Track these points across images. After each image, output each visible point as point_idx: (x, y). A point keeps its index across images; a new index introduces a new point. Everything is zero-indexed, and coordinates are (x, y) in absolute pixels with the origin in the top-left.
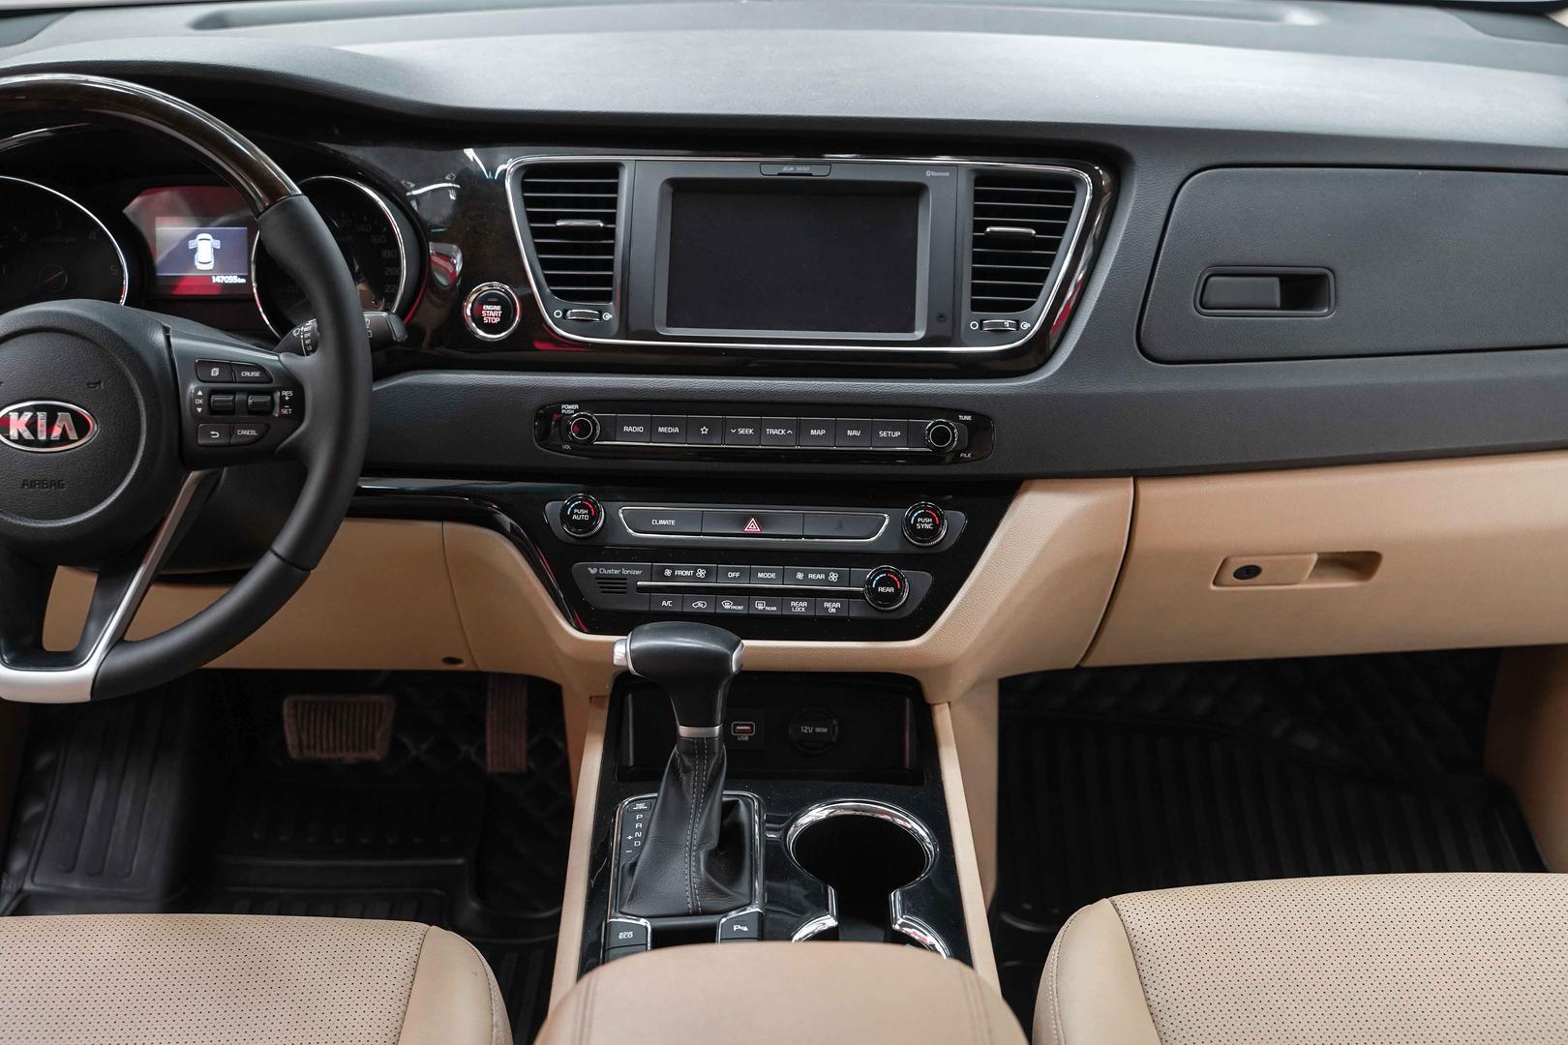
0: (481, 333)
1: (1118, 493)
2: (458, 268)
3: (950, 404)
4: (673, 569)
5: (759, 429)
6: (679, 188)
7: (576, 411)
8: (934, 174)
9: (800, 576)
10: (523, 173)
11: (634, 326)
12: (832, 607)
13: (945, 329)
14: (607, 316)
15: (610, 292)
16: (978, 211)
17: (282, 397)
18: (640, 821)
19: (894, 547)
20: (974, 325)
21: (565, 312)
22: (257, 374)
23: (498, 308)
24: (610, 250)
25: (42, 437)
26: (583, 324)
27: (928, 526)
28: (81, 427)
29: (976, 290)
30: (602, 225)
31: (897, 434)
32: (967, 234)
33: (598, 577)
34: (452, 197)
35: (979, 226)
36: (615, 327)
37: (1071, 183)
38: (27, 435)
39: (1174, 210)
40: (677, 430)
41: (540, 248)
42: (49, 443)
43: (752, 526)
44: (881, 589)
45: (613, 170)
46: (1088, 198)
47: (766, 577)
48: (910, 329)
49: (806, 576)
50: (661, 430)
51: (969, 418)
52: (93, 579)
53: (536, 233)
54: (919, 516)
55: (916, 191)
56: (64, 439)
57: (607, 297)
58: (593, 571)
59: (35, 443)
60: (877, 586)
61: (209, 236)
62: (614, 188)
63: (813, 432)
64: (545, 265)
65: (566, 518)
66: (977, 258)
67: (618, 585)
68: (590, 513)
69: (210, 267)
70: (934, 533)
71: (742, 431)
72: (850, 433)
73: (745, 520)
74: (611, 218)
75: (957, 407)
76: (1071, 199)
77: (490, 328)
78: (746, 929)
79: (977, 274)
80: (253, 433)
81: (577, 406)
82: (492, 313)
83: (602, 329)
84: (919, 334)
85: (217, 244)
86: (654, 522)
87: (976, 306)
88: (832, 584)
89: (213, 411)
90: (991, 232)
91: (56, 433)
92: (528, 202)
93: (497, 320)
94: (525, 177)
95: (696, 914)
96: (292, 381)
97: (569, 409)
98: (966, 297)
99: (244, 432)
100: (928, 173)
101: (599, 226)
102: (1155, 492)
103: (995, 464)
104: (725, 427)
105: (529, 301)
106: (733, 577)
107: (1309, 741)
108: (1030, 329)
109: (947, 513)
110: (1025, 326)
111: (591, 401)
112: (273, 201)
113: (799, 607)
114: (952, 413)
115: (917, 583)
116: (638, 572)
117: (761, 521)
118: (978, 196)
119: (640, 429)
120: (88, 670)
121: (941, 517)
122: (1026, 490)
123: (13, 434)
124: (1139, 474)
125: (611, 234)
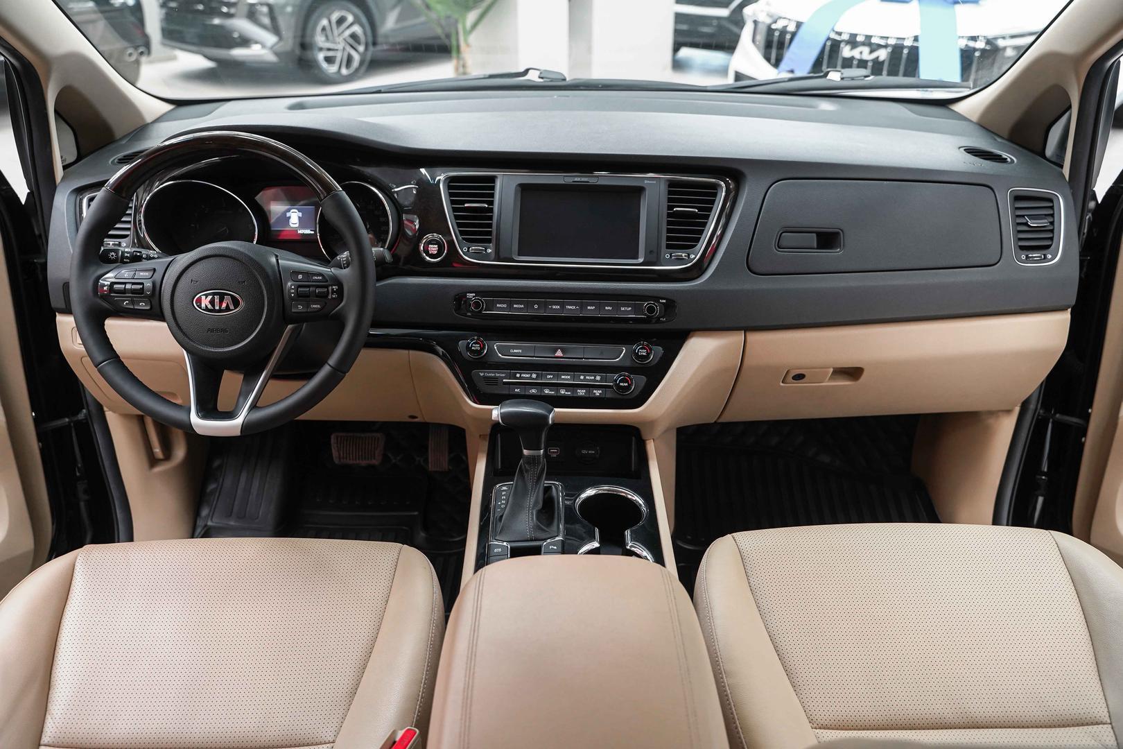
0: (428, 258)
1: (738, 338)
2: (417, 227)
3: (655, 295)
4: (521, 374)
5: (563, 306)
6: (524, 189)
7: (474, 297)
8: (648, 182)
9: (582, 377)
10: (448, 181)
11: (502, 255)
12: (597, 393)
13: (653, 258)
14: (489, 251)
15: (490, 239)
16: (670, 200)
17: (333, 289)
18: (504, 495)
19: (628, 363)
20: (667, 256)
21: (469, 248)
22: (321, 278)
23: (436, 246)
24: (491, 218)
25: (217, 308)
26: (477, 255)
27: (644, 354)
28: (236, 303)
29: (669, 239)
30: (487, 206)
31: (630, 309)
32: (665, 211)
33: (484, 377)
34: (414, 192)
35: (670, 208)
36: (493, 256)
37: (715, 187)
38: (210, 307)
39: (766, 200)
40: (523, 306)
41: (457, 217)
42: (220, 311)
43: (559, 353)
44: (622, 384)
45: (492, 179)
46: (724, 194)
47: (566, 378)
48: (636, 258)
49: (585, 377)
50: (515, 306)
51: (664, 301)
52: (242, 377)
53: (455, 210)
54: (641, 349)
55: (639, 191)
56: (228, 309)
57: (489, 241)
58: (482, 374)
59: (214, 310)
60: (620, 382)
61: (296, 211)
62: (493, 188)
63: (589, 308)
64: (459, 225)
65: (468, 348)
66: (669, 223)
67: (493, 381)
68: (480, 346)
69: (297, 225)
70: (647, 357)
71: (554, 307)
72: (607, 308)
73: (555, 351)
74: (491, 203)
75: (659, 296)
76: (715, 195)
77: (432, 256)
78: (555, 548)
79: (669, 231)
80: (319, 306)
81: (474, 294)
82: (433, 249)
83: (487, 257)
84: (641, 260)
85: (300, 214)
86: (512, 351)
87: (668, 247)
88: (597, 381)
89: (300, 296)
90: (677, 211)
91: (224, 305)
92: (451, 195)
93: (436, 252)
94: (450, 182)
95: (531, 540)
96: (337, 281)
97: (470, 295)
98: (664, 243)
99: (314, 306)
100: (646, 182)
101: (485, 207)
102: (754, 338)
103: (677, 324)
104: (546, 305)
105: (451, 243)
106: (550, 378)
107: (825, 459)
108: (695, 258)
109: (654, 347)
110: (692, 256)
111: (480, 292)
112: (328, 194)
113: (581, 392)
114: (656, 299)
115: (639, 381)
116: (503, 375)
117: (563, 351)
118: (670, 193)
119: (505, 306)
120: (239, 421)
121: (651, 349)
122: (692, 337)
123: (203, 306)
124: (748, 329)
125: (491, 210)
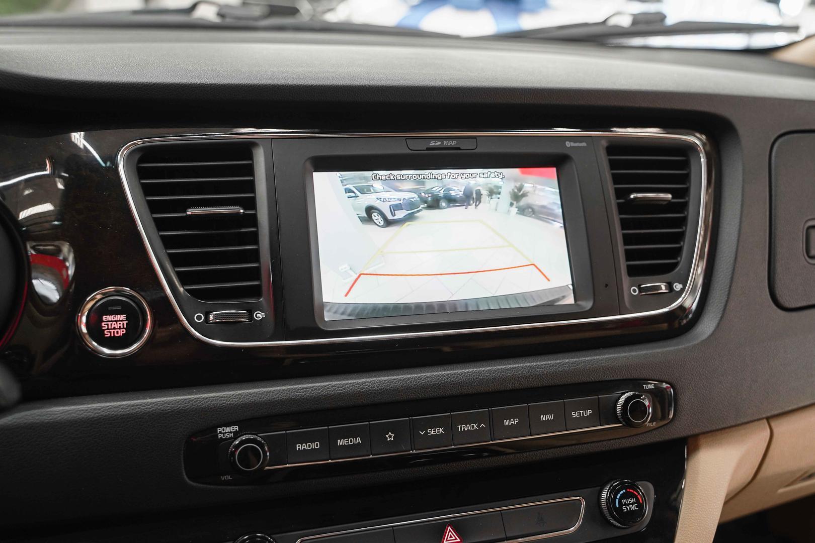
0: (107, 351)
2: (71, 272)
3: (635, 375)
5: (451, 428)
7: (236, 435)
8: (573, 144)
10: (137, 156)
11: (293, 324)
13: (611, 298)
14: (260, 316)
15: (259, 287)
16: (616, 179)
19: (598, 533)
20: (634, 291)
21: (207, 315)
23: (123, 317)
24: (254, 238)
26: (228, 328)
27: (634, 507)
29: (629, 255)
30: (242, 211)
31: (589, 412)
32: (613, 202)
34: (60, 186)
35: (621, 193)
36: (271, 326)
37: (687, 149)
40: (359, 440)
41: (168, 242)
45: (246, 149)
46: (704, 163)
50: (340, 442)
51: (652, 386)
53: (161, 225)
54: (622, 497)
57: (256, 292)
62: (250, 170)
63: (507, 422)
64: (176, 260)
66: (624, 224)
70: (639, 513)
71: (431, 432)
72: (543, 418)
73: (441, 530)
74: (251, 204)
76: (685, 165)
77: (114, 343)
79: (627, 240)
81: (236, 428)
82: (115, 324)
83: (254, 330)
84: (586, 304)
87: (633, 272)
90: (635, 198)
92: (147, 190)
93: (121, 332)
94: (141, 161)
97: (227, 431)
98: (623, 264)
100: (568, 144)
101: (239, 213)
103: (678, 430)
104: (413, 429)
105: (162, 308)
108: (683, 290)
110: (678, 287)
114: (635, 383)
117: (459, 528)
118: (613, 165)
119: (316, 445)
124: (772, 416)
125: (253, 220)
